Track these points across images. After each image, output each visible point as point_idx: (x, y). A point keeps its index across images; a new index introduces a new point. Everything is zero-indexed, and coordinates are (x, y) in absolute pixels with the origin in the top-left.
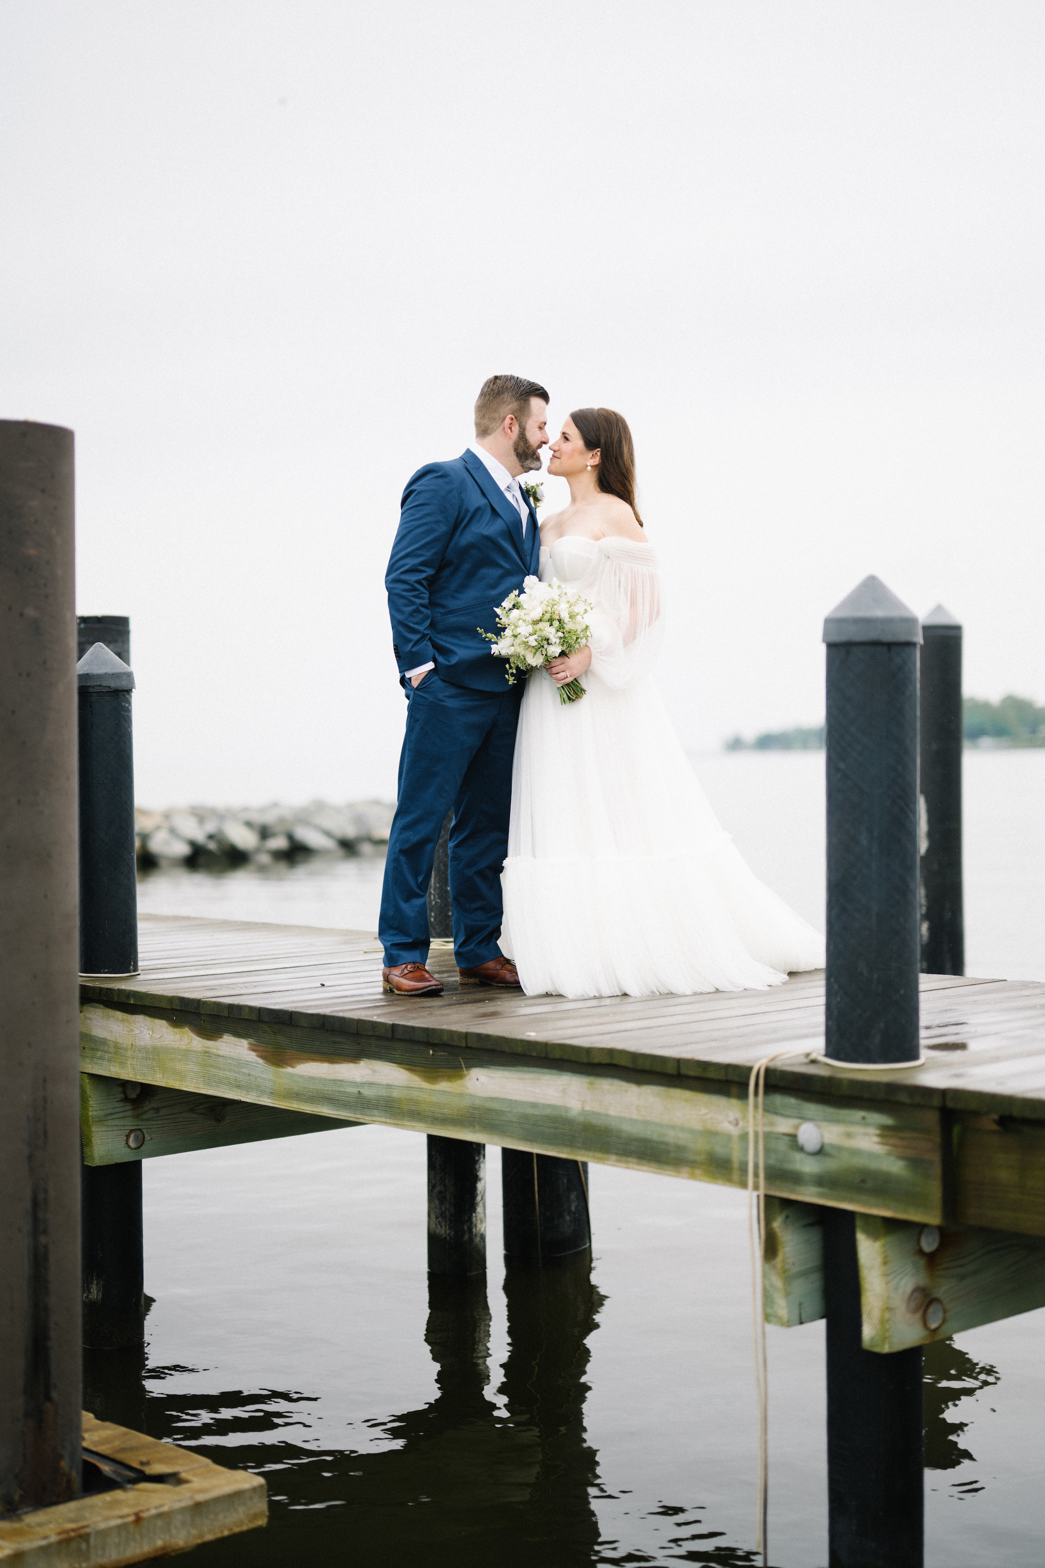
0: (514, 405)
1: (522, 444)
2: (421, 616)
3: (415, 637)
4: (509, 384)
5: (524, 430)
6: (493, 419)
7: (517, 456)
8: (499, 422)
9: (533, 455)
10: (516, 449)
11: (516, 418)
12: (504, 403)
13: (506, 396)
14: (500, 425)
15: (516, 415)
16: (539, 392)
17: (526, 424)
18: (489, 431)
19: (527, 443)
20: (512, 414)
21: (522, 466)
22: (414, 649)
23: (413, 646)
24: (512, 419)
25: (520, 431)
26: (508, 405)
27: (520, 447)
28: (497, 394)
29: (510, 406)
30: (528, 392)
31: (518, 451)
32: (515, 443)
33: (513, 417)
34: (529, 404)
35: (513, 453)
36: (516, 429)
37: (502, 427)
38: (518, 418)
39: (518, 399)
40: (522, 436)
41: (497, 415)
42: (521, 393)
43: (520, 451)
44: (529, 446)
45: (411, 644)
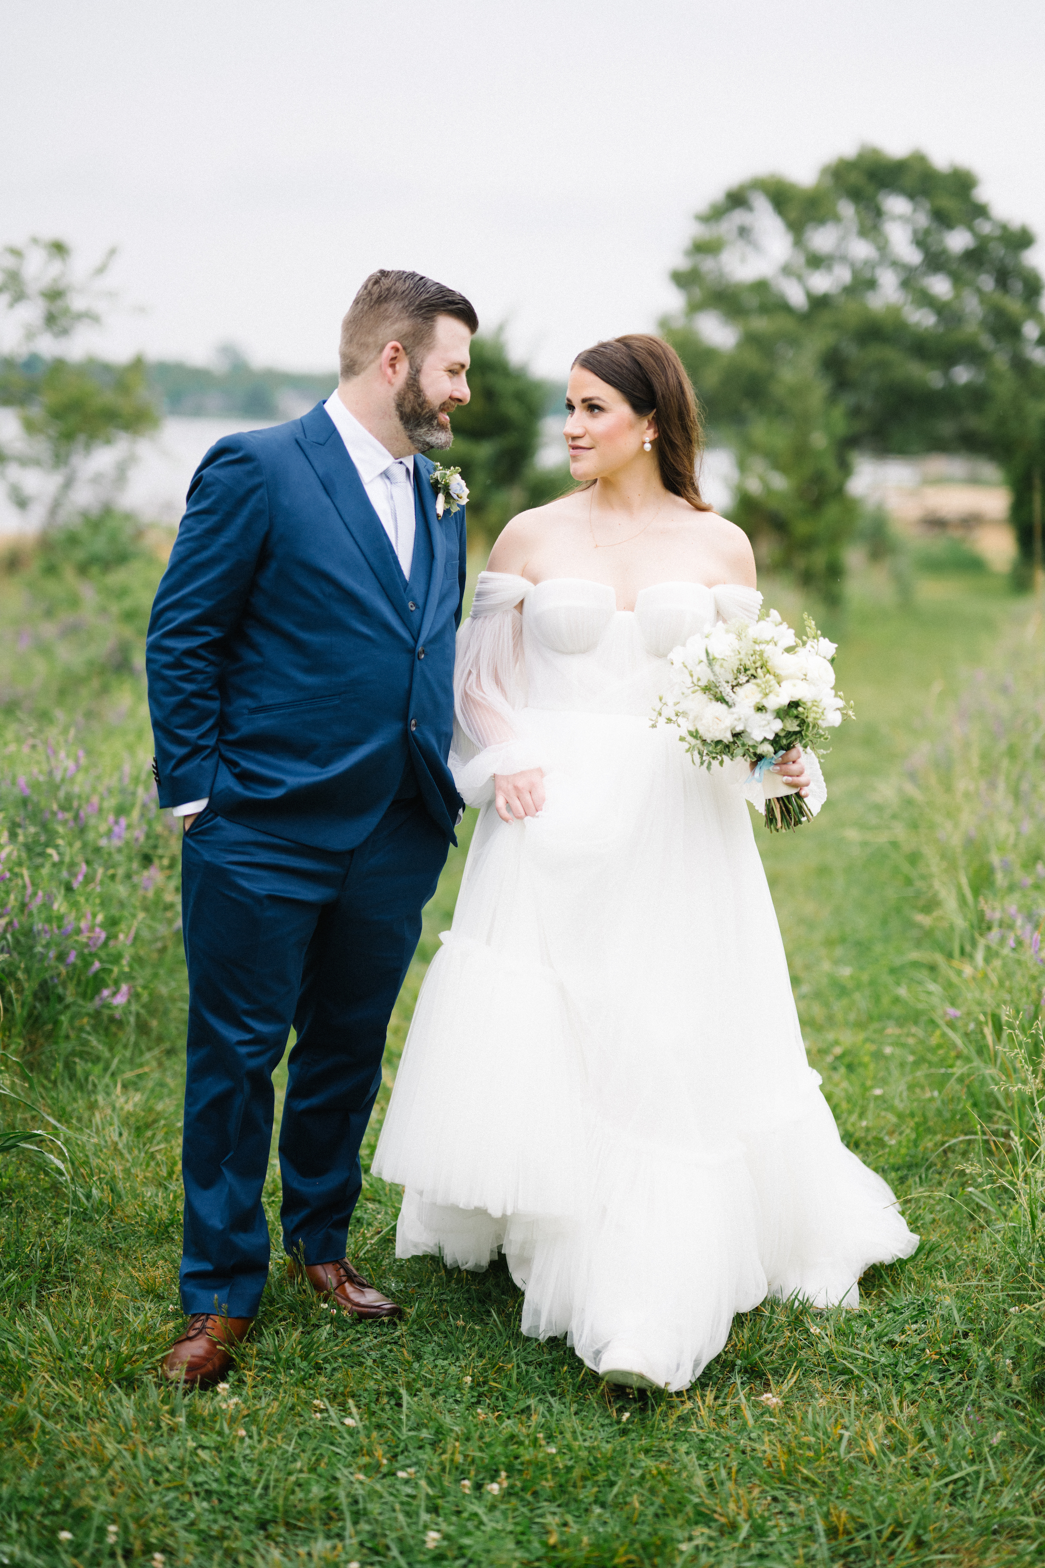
0: (404, 325)
1: (411, 396)
2: (192, 713)
3: (180, 751)
4: (401, 286)
5: (418, 371)
6: (364, 346)
7: (402, 418)
8: (375, 353)
9: (431, 420)
10: (399, 406)
11: (404, 348)
12: (386, 318)
13: (393, 307)
14: (376, 358)
15: (406, 343)
16: (455, 307)
17: (422, 361)
18: (357, 368)
19: (420, 396)
20: (397, 340)
21: (410, 438)
22: (177, 773)
23: (175, 768)
24: (397, 350)
25: (409, 373)
26: (393, 324)
27: (406, 402)
28: (376, 302)
29: (397, 326)
30: (433, 305)
31: (403, 409)
32: (399, 394)
33: (399, 345)
34: (432, 328)
35: (394, 413)
36: (403, 368)
37: (377, 363)
38: (409, 350)
39: (412, 315)
40: (413, 385)
41: (371, 339)
42: (419, 304)
43: (408, 409)
44: (424, 402)
45: (173, 763)
